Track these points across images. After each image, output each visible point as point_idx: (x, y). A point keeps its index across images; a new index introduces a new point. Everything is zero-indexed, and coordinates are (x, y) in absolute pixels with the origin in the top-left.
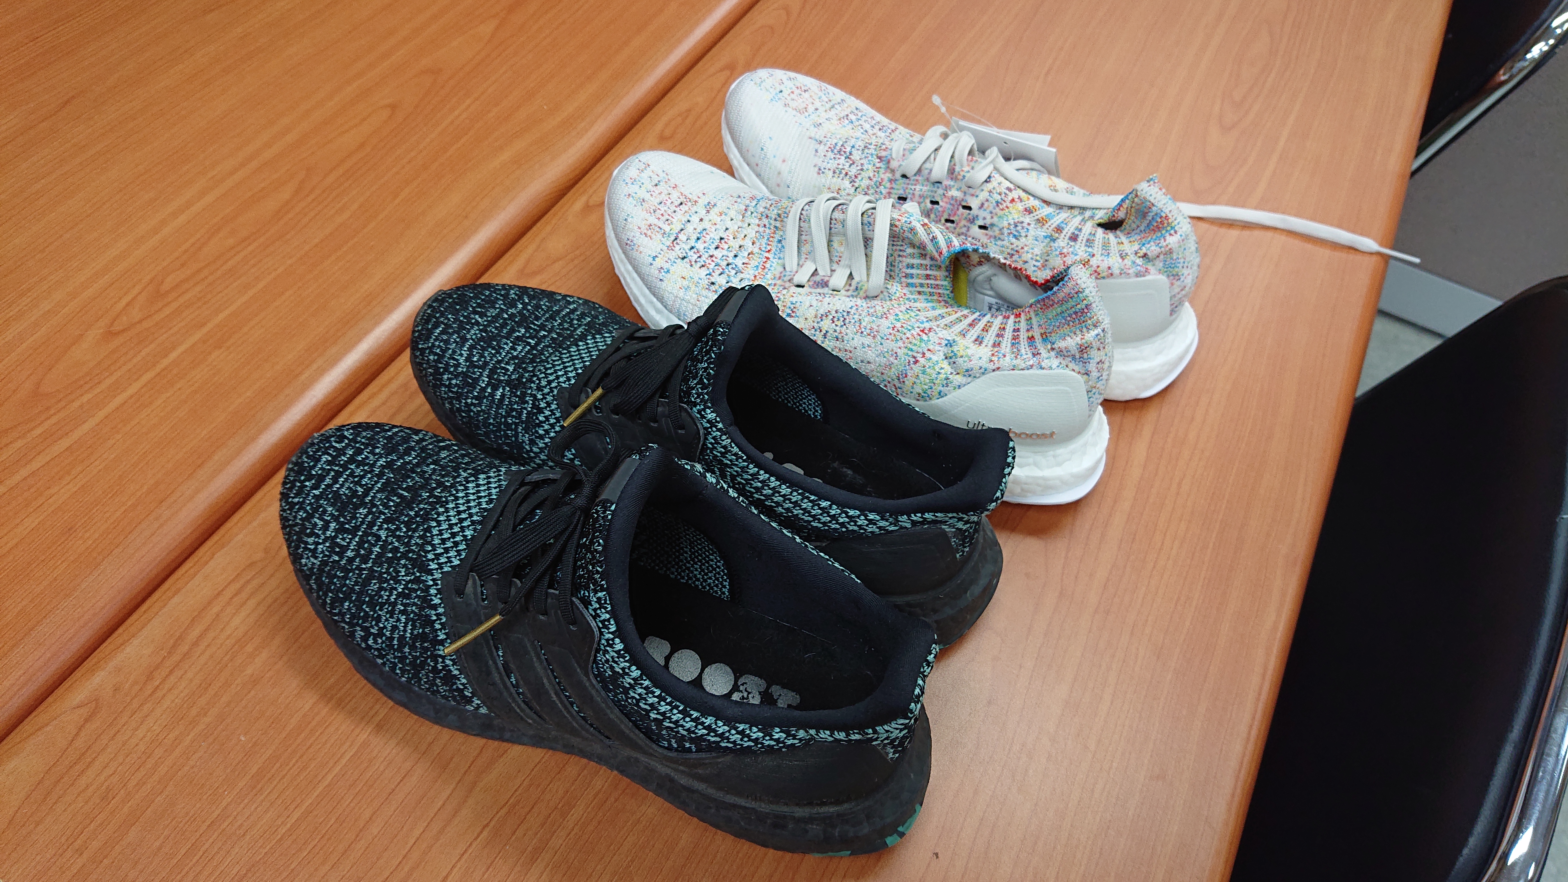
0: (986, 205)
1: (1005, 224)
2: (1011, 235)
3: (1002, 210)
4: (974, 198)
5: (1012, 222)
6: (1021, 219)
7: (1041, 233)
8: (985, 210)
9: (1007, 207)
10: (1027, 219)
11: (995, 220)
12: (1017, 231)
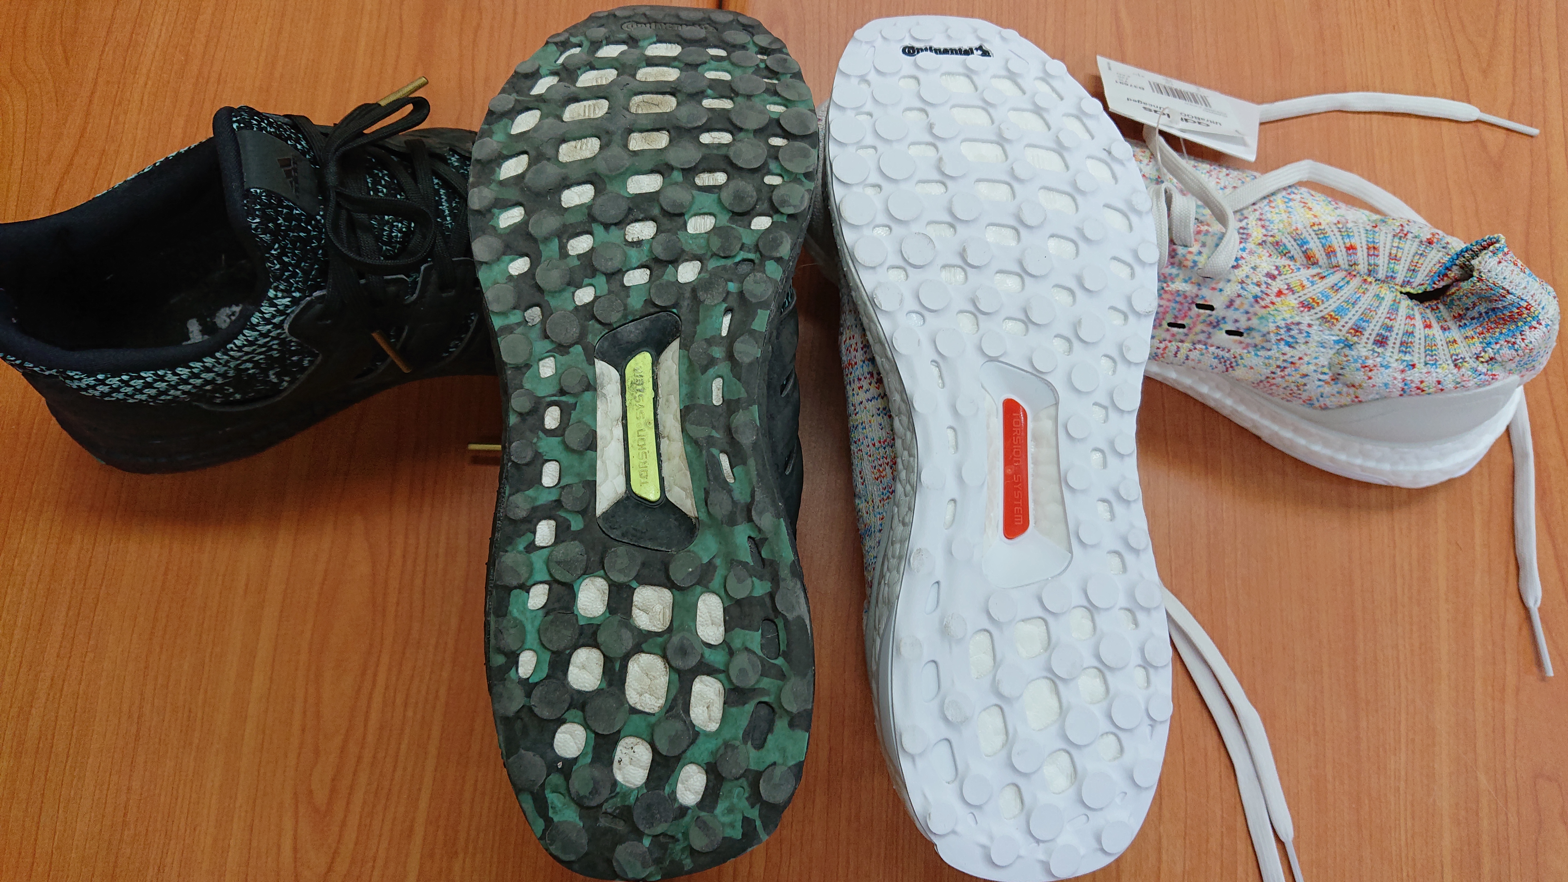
0: (1238, 302)
1: (1272, 327)
3: (1265, 307)
5: (1282, 324)
6: (1297, 319)
7: (1330, 337)
9: (1273, 303)
10: (1306, 318)
11: (1255, 322)
12: (1292, 337)
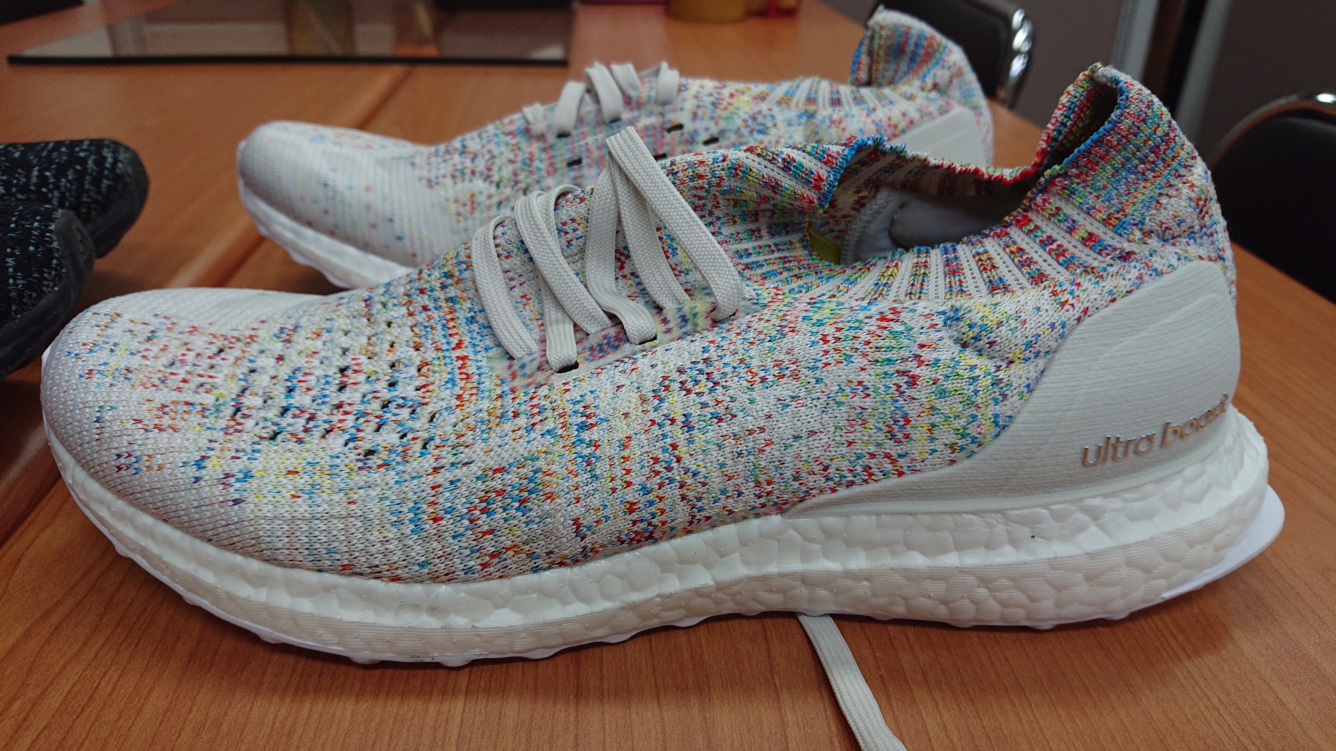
0: (700, 112)
2: (755, 133)
3: (725, 109)
4: (679, 113)
5: (746, 117)
6: (756, 109)
7: (792, 113)
8: (702, 119)
9: (730, 104)
10: (764, 106)
11: (723, 124)
